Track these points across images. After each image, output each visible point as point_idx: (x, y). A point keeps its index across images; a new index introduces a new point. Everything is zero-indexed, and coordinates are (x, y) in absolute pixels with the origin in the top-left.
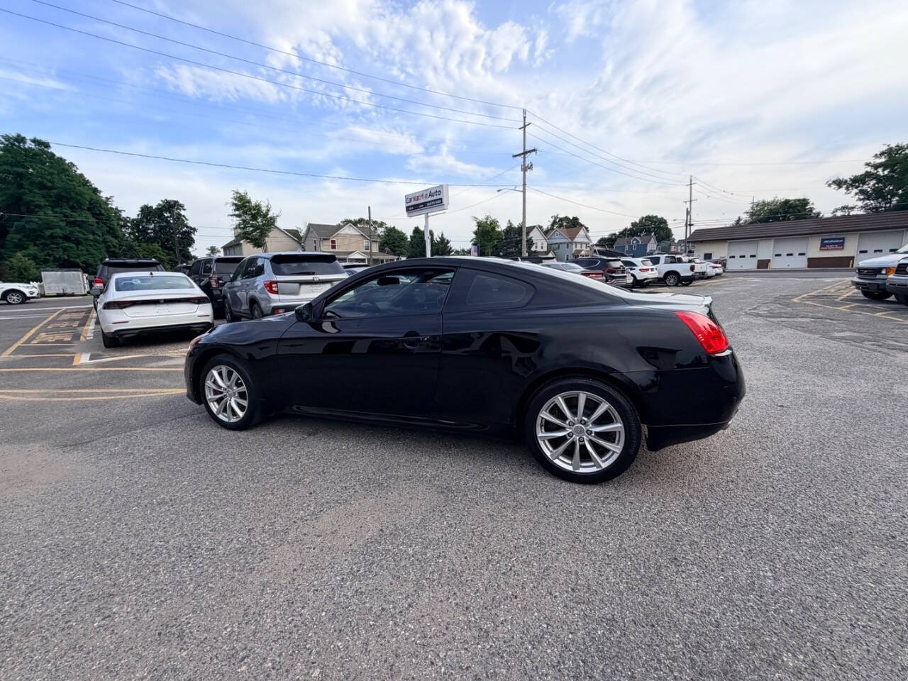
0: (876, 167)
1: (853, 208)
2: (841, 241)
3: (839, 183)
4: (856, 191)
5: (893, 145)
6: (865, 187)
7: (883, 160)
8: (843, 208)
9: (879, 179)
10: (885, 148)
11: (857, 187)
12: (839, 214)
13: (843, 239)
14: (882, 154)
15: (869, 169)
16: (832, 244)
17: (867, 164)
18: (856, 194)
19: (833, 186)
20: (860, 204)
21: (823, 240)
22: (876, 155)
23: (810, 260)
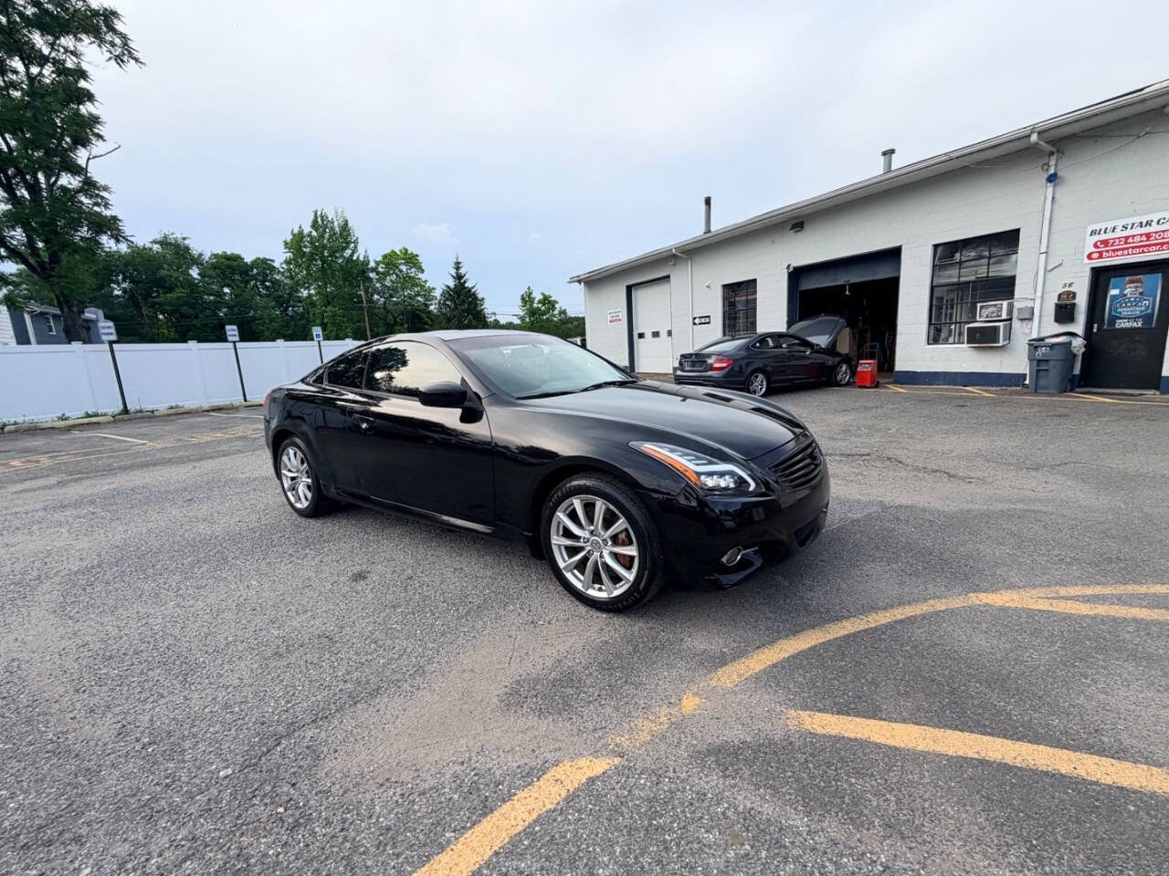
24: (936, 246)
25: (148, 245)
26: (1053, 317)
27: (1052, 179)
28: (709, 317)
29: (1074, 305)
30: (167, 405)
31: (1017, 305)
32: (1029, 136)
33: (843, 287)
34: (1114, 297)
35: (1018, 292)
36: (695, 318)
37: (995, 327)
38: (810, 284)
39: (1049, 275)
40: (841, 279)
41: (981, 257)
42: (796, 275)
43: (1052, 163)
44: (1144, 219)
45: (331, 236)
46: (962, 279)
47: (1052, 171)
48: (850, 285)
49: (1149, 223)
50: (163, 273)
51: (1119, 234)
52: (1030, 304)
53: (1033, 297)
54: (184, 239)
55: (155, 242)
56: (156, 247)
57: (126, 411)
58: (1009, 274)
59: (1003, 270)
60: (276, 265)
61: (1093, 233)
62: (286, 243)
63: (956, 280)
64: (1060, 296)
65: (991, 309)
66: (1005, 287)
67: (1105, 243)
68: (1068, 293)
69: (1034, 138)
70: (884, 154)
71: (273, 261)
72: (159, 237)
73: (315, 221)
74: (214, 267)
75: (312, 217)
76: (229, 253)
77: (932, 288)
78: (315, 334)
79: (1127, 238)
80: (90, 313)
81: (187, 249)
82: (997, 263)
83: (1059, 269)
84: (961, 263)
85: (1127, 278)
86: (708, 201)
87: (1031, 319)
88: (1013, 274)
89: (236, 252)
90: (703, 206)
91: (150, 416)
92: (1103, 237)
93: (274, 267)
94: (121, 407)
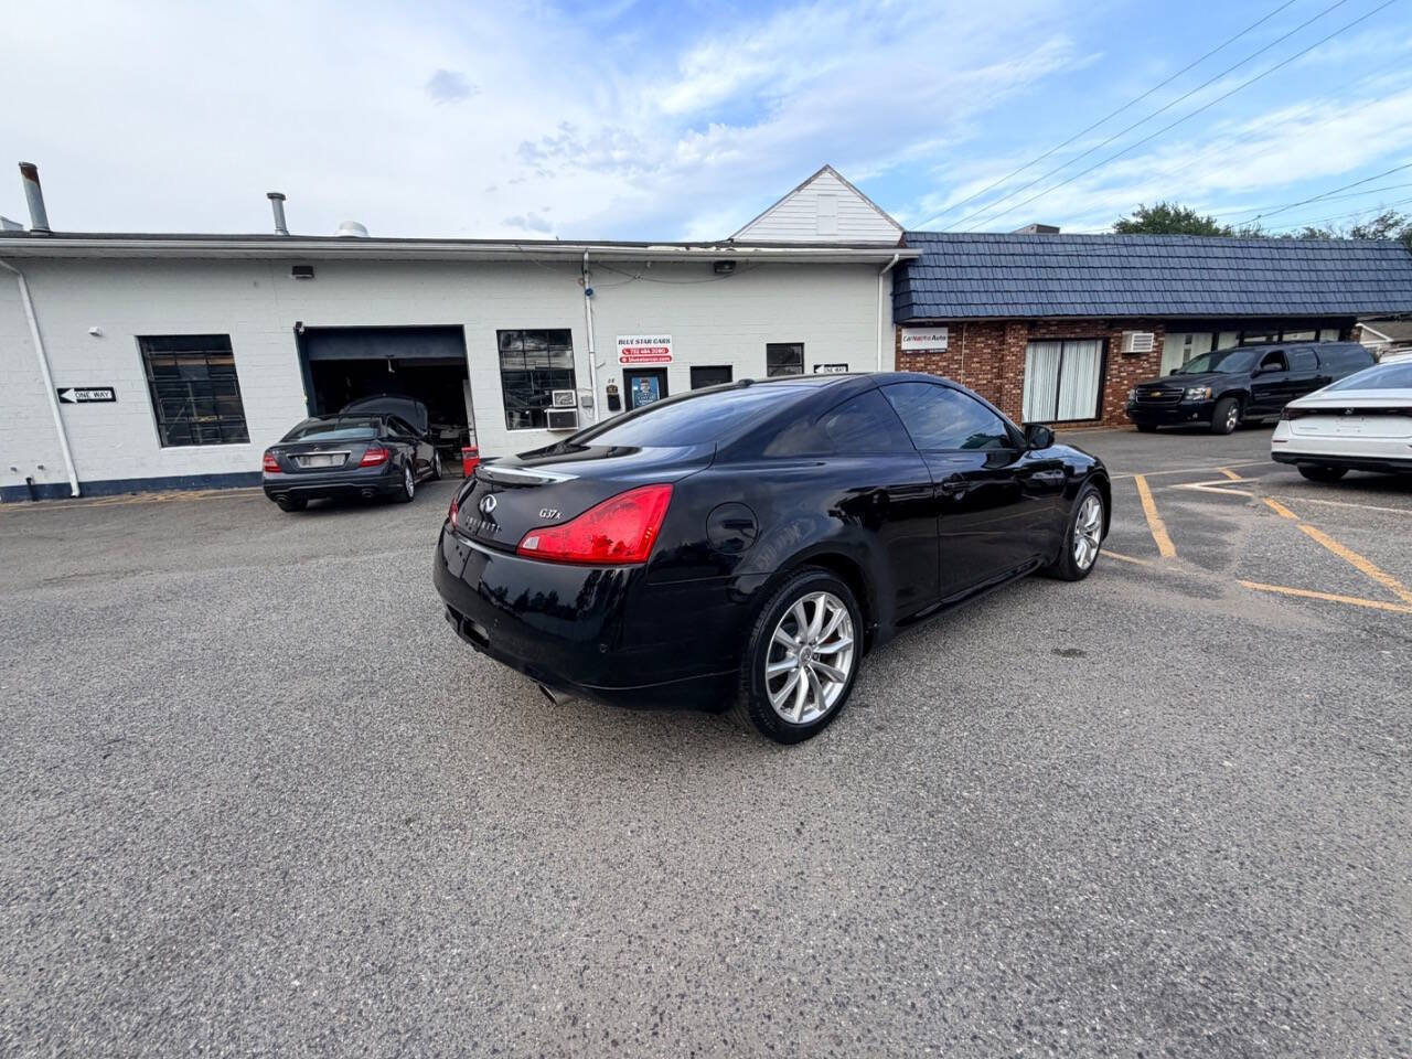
24: (499, 332)
26: (607, 406)
27: (589, 293)
28: (111, 389)
29: (618, 396)
31: (580, 394)
32: (583, 254)
33: (383, 363)
34: (636, 391)
35: (579, 384)
36: (61, 391)
37: (572, 413)
38: (328, 353)
39: (598, 371)
40: (381, 352)
41: (540, 350)
42: (309, 339)
43: (586, 280)
44: (647, 338)
46: (528, 367)
47: (587, 287)
48: (392, 361)
49: (649, 342)
51: (635, 346)
52: (589, 394)
53: (590, 388)
58: (568, 366)
59: (563, 363)
61: (621, 342)
63: (523, 367)
64: (608, 389)
65: (563, 397)
66: (567, 378)
67: (629, 350)
68: (613, 387)
69: (586, 257)
70: (271, 196)
77: (502, 373)
79: (640, 350)
82: (556, 356)
83: (604, 367)
84: (524, 351)
85: (641, 379)
86: (30, 172)
87: (591, 407)
88: (571, 366)
90: (19, 178)
92: (626, 346)
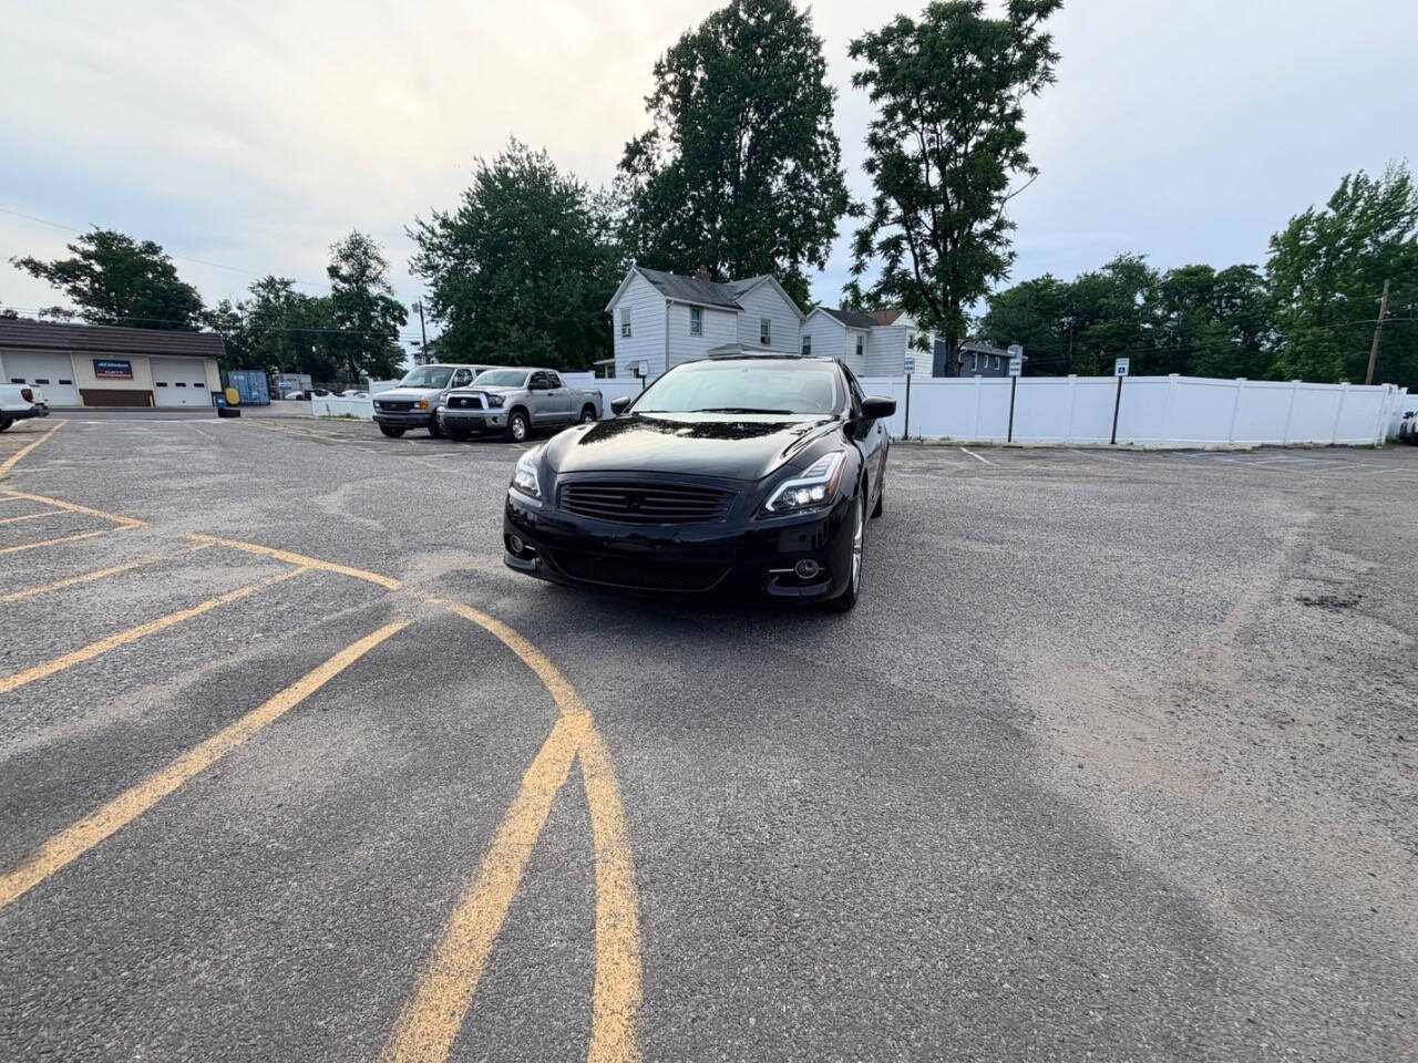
0: (86, 255)
1: (70, 314)
2: (126, 366)
3: (36, 268)
4: (66, 286)
5: (104, 230)
6: (79, 284)
7: (92, 248)
8: (56, 311)
9: (95, 277)
10: (93, 232)
11: (67, 281)
12: (49, 318)
13: (128, 363)
14: (91, 238)
15: (78, 257)
16: (114, 369)
17: (73, 249)
18: (69, 291)
19: (25, 270)
20: (79, 309)
21: (96, 363)
22: (81, 238)
23: (82, 392)
25: (1098, 272)
30: (940, 436)
45: (1363, 213)
50: (1103, 301)
54: (1141, 257)
55: (1107, 267)
56: (1108, 273)
57: (906, 438)
60: (1261, 272)
62: (1275, 239)
71: (1254, 267)
72: (1112, 259)
73: (1342, 192)
74: (1166, 287)
75: (1337, 187)
76: (1193, 266)
78: (1117, 367)
80: (1012, 350)
81: (1142, 268)
89: (1203, 263)
91: (920, 444)
93: (1254, 276)
94: (903, 434)
